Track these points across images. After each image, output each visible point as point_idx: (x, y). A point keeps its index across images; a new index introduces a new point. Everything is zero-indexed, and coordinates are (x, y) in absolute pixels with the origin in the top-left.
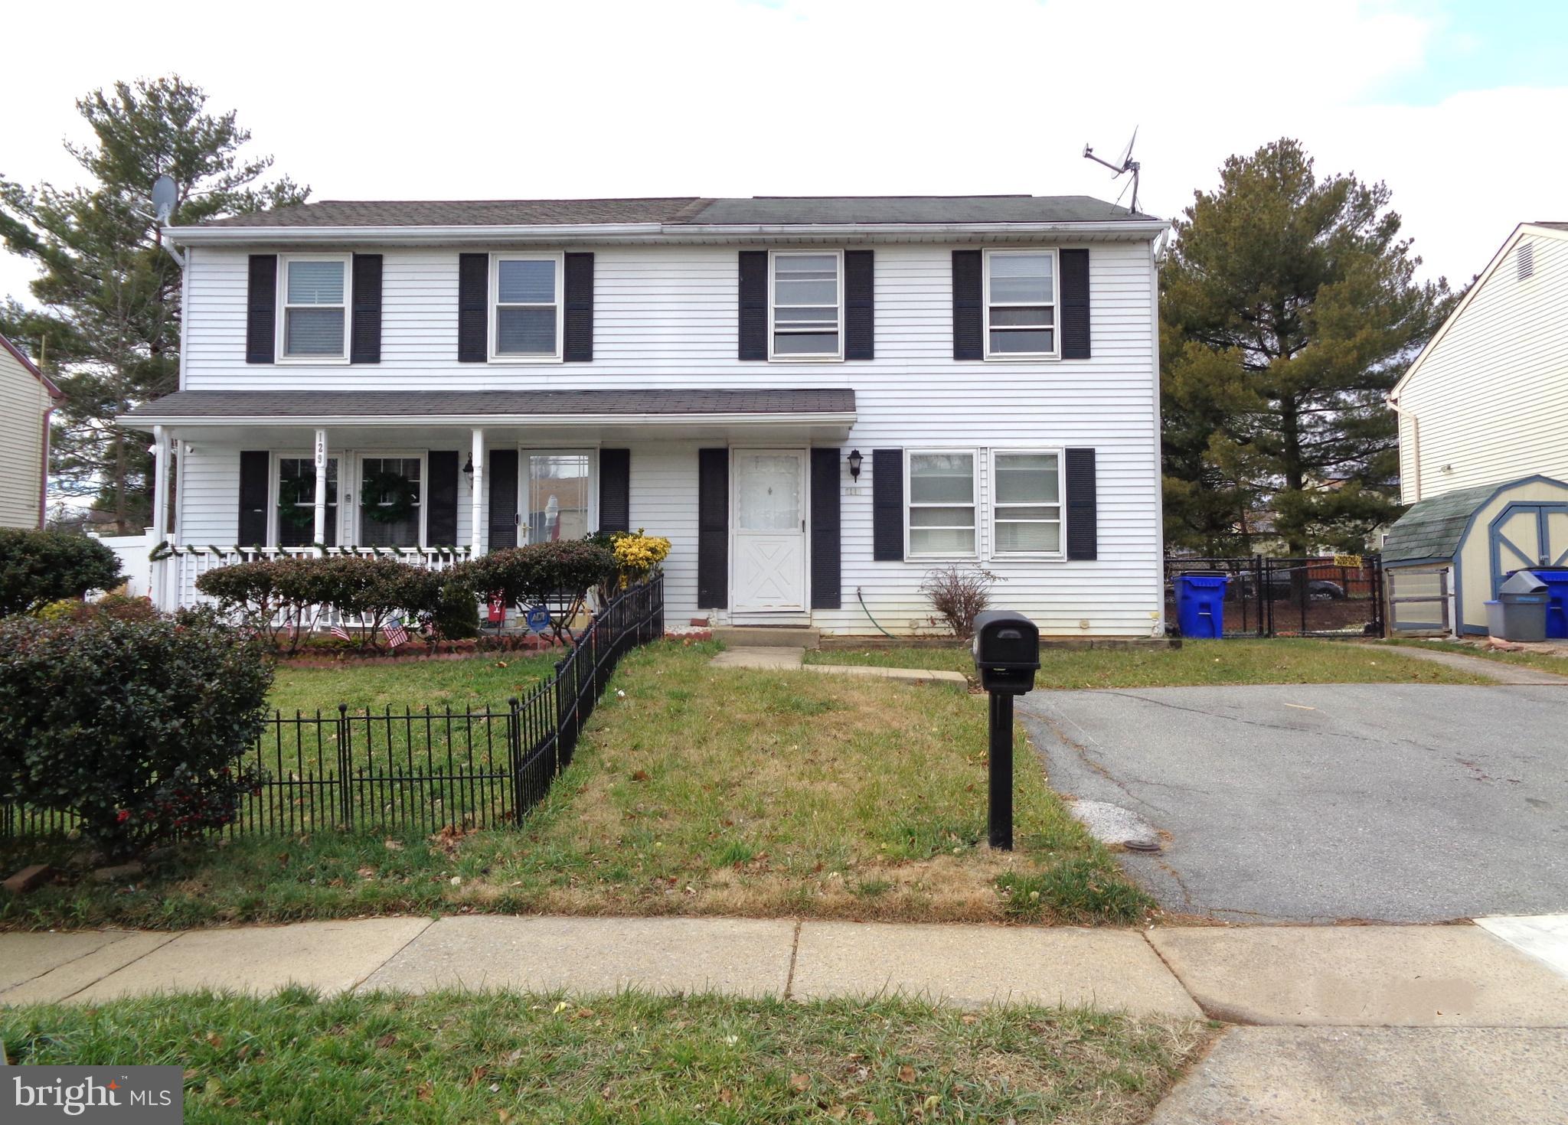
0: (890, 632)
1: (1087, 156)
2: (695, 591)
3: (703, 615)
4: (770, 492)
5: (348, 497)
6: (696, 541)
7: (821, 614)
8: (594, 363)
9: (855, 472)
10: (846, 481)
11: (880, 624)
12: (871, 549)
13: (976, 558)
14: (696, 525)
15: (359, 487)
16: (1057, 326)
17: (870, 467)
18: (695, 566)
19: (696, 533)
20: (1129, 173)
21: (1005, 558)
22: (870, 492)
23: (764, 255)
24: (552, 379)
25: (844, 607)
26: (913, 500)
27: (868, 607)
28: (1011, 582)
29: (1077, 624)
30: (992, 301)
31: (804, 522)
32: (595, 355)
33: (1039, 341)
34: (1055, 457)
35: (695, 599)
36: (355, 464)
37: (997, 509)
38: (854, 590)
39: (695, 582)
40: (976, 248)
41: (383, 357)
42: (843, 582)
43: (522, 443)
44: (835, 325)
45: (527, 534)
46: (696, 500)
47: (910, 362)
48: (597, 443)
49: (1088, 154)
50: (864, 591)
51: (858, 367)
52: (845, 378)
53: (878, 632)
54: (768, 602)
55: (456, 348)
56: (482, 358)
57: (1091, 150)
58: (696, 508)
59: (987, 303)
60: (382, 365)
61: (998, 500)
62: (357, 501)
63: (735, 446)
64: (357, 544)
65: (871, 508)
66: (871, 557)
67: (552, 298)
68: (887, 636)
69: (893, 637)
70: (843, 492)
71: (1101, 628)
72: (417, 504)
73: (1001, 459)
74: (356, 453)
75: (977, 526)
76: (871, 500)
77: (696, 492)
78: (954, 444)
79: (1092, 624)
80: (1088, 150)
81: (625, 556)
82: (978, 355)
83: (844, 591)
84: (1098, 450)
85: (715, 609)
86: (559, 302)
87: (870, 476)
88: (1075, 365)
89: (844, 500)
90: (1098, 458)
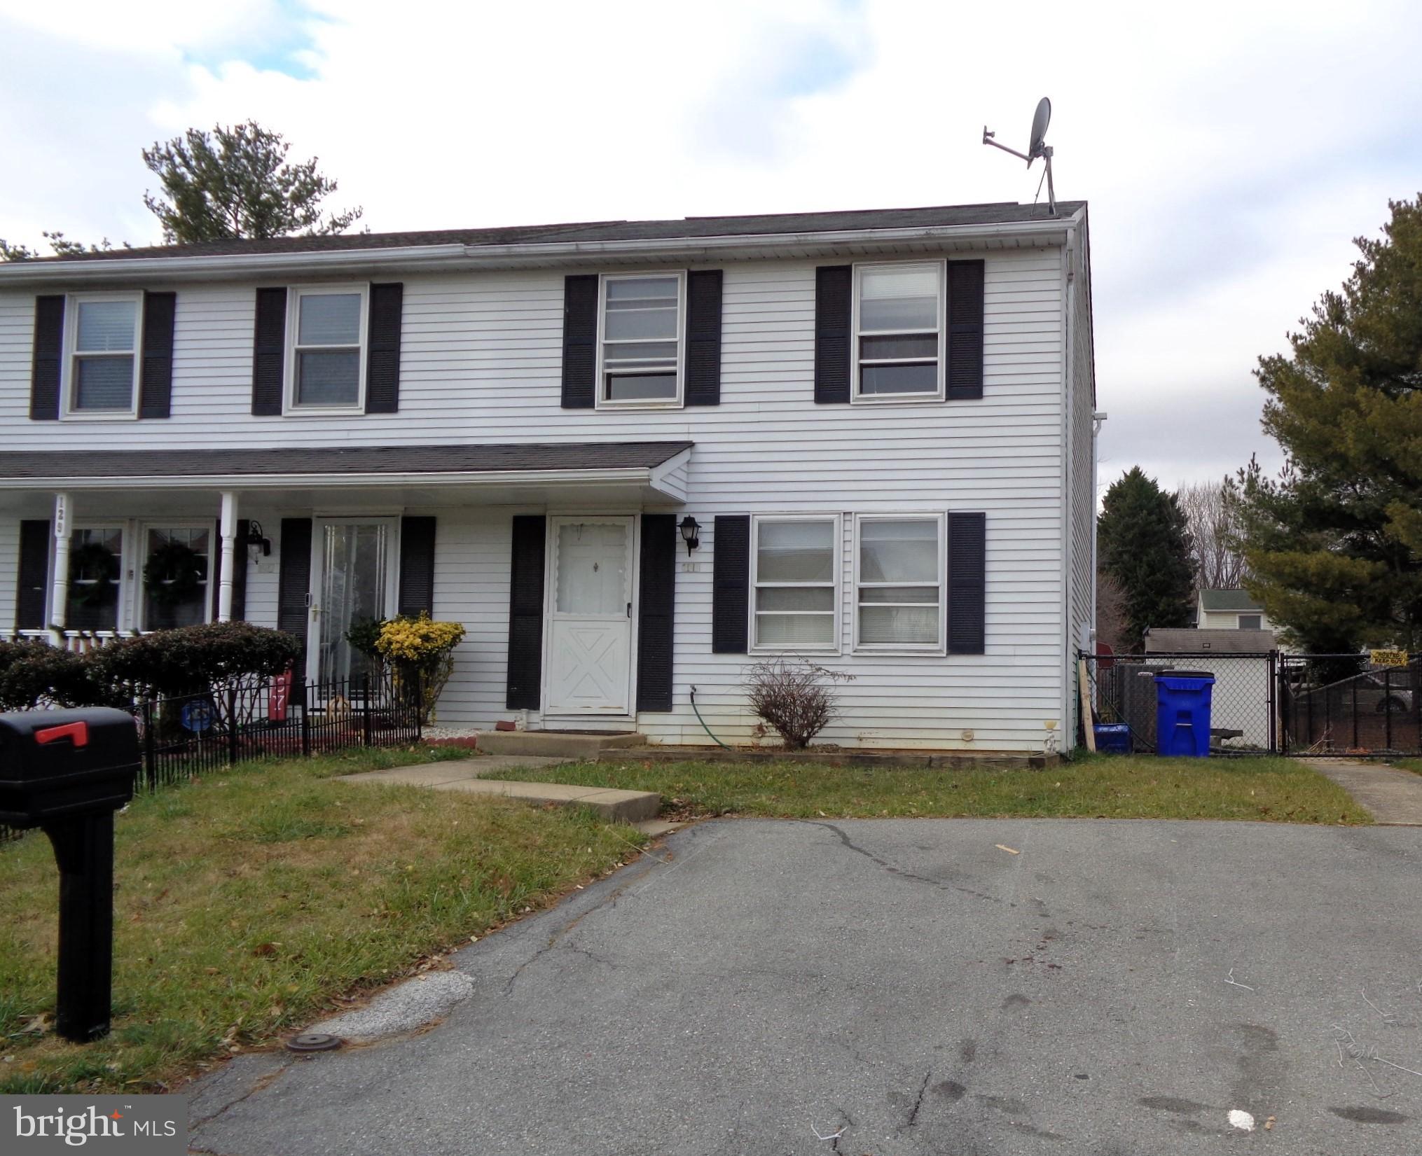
0: (725, 741)
1: (986, 141)
2: (504, 687)
3: (510, 717)
4: (596, 568)
5: (131, 573)
6: (506, 627)
7: (648, 718)
8: (401, 415)
9: (693, 544)
10: (682, 556)
11: (714, 731)
12: (709, 639)
13: (835, 650)
14: (507, 608)
15: (144, 561)
16: (941, 358)
17: (711, 538)
18: (505, 658)
19: (506, 618)
20: (1040, 162)
21: (870, 651)
22: (710, 568)
23: (594, 279)
24: (353, 435)
25: (676, 710)
26: (760, 578)
27: (701, 710)
28: (859, 681)
29: (958, 735)
30: (861, 329)
31: (629, 605)
32: (401, 405)
33: (918, 377)
34: (933, 523)
35: (503, 697)
36: (139, 535)
37: (861, 590)
38: (689, 690)
39: (504, 677)
40: (845, 263)
41: (174, 411)
42: (676, 680)
43: (317, 510)
44: (674, 363)
45: (319, 617)
46: (508, 578)
47: (763, 407)
48: (399, 510)
49: (988, 138)
50: (700, 689)
51: (701, 415)
52: (684, 428)
53: (711, 741)
54: (586, 702)
55: (249, 400)
56: (277, 412)
57: (992, 135)
58: (508, 588)
59: (856, 332)
60: (173, 420)
61: (862, 579)
62: (140, 578)
63: (555, 512)
64: (139, 627)
65: (710, 588)
66: (709, 649)
67: (355, 338)
68: (721, 746)
69: (728, 747)
70: (678, 568)
71: (987, 742)
72: (203, 582)
73: (866, 526)
74: (141, 522)
75: (836, 612)
76: (710, 578)
77: (508, 568)
78: (810, 509)
79: (977, 735)
80: (986, 134)
81: (390, 643)
82: (844, 397)
83: (676, 690)
84: (989, 515)
85: (524, 710)
86: (363, 343)
87: (711, 548)
88: (963, 409)
89: (679, 578)
90: (989, 525)
